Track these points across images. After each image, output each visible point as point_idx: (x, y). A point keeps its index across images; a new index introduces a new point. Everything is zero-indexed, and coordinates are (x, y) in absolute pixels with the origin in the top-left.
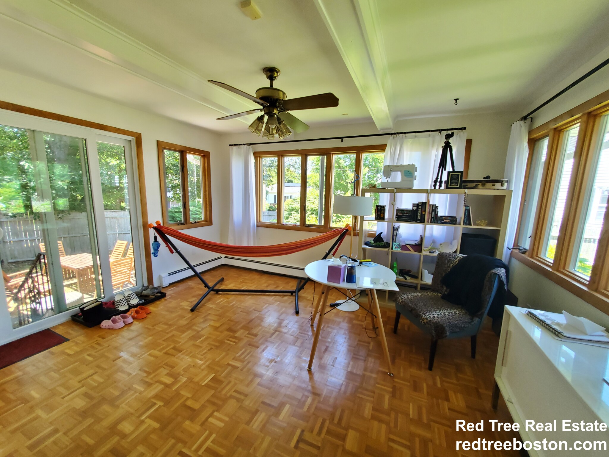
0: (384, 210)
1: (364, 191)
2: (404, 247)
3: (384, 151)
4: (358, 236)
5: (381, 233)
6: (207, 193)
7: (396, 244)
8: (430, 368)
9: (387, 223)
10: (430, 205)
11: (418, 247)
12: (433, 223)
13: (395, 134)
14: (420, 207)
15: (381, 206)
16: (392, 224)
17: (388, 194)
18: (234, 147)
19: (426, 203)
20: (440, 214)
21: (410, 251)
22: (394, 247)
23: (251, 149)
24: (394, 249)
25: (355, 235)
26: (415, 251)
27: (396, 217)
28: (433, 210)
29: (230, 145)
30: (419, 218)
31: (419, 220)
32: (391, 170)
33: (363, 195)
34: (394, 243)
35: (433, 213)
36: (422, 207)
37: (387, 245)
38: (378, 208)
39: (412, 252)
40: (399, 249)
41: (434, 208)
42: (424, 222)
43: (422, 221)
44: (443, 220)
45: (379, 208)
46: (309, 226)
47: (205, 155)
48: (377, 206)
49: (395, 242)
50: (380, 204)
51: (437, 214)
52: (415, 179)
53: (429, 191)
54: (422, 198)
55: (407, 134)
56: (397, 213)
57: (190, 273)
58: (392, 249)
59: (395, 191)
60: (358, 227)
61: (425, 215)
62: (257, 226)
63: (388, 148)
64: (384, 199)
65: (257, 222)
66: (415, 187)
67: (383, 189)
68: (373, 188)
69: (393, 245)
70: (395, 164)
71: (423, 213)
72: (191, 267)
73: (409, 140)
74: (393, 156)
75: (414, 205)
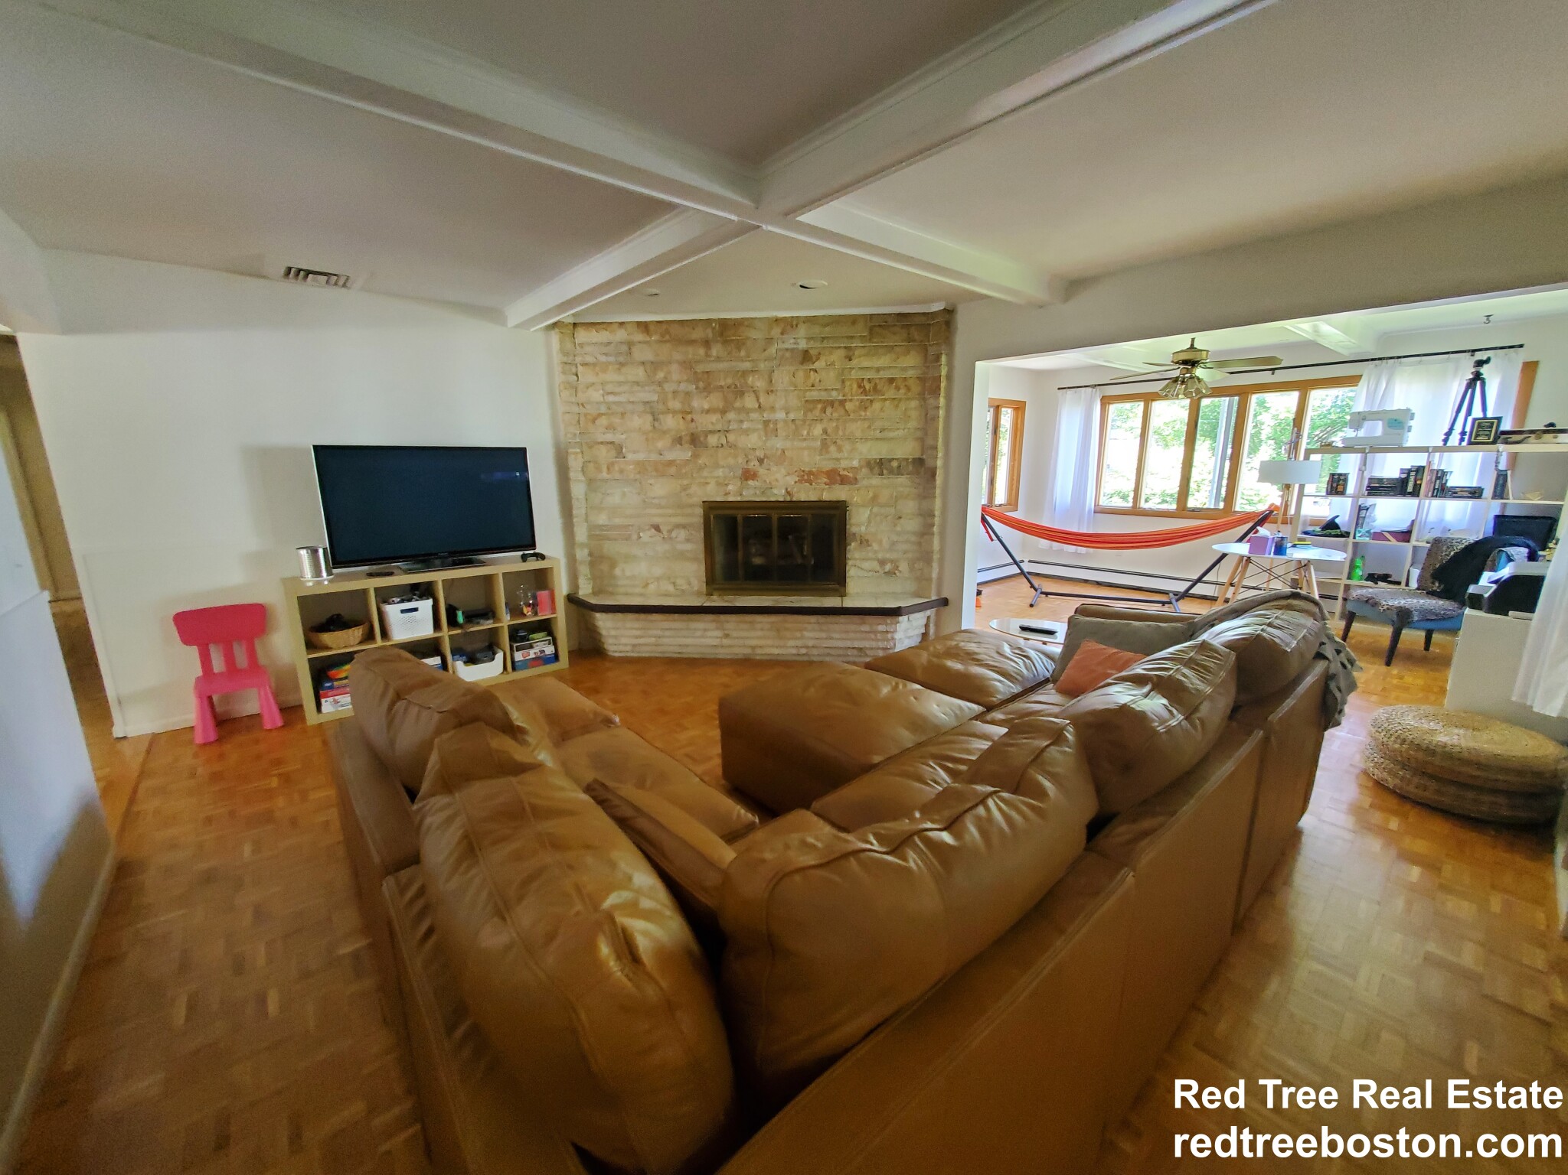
0: (1346, 480)
1: (1308, 453)
2: (1378, 536)
3: (1357, 386)
4: (1291, 524)
5: (1337, 516)
6: (1016, 463)
7: (1363, 530)
8: (1388, 664)
9: (1350, 499)
10: (1433, 470)
11: (1405, 536)
12: (1436, 496)
13: (1380, 359)
14: (1413, 474)
15: (1340, 475)
16: (1358, 501)
17: (1357, 456)
18: (1069, 392)
19: (1424, 467)
20: (1450, 484)
21: (1390, 541)
22: (1358, 535)
23: (1097, 394)
24: (1357, 538)
25: (1285, 522)
26: (1398, 541)
27: (1367, 490)
28: (1438, 478)
29: (1059, 389)
30: (1410, 489)
31: (1410, 493)
32: (1363, 419)
33: (1307, 458)
34: (1359, 529)
35: (1438, 481)
36: (1416, 475)
37: (1346, 535)
38: (1333, 478)
39: (1393, 542)
40: (1368, 539)
41: (1441, 475)
42: (1418, 496)
43: (1415, 493)
44: (1456, 493)
45: (1336, 477)
46: (1194, 510)
47: (1019, 407)
48: (1333, 475)
49: (1362, 528)
50: (1340, 471)
51: (1446, 483)
52: (1409, 431)
53: (1430, 450)
54: (1420, 460)
55: (1403, 360)
56: (1369, 483)
57: (1015, 570)
58: (1354, 538)
59: (1367, 451)
60: (1292, 511)
61: (1420, 485)
62: (1095, 512)
63: (1363, 383)
64: (1349, 464)
65: (1095, 506)
66: (1409, 444)
67: (1348, 449)
68: (1327, 448)
69: (1357, 533)
70: (1375, 409)
71: (1418, 482)
72: (1015, 562)
73: (1407, 367)
74: (1371, 396)
75: (1402, 471)
